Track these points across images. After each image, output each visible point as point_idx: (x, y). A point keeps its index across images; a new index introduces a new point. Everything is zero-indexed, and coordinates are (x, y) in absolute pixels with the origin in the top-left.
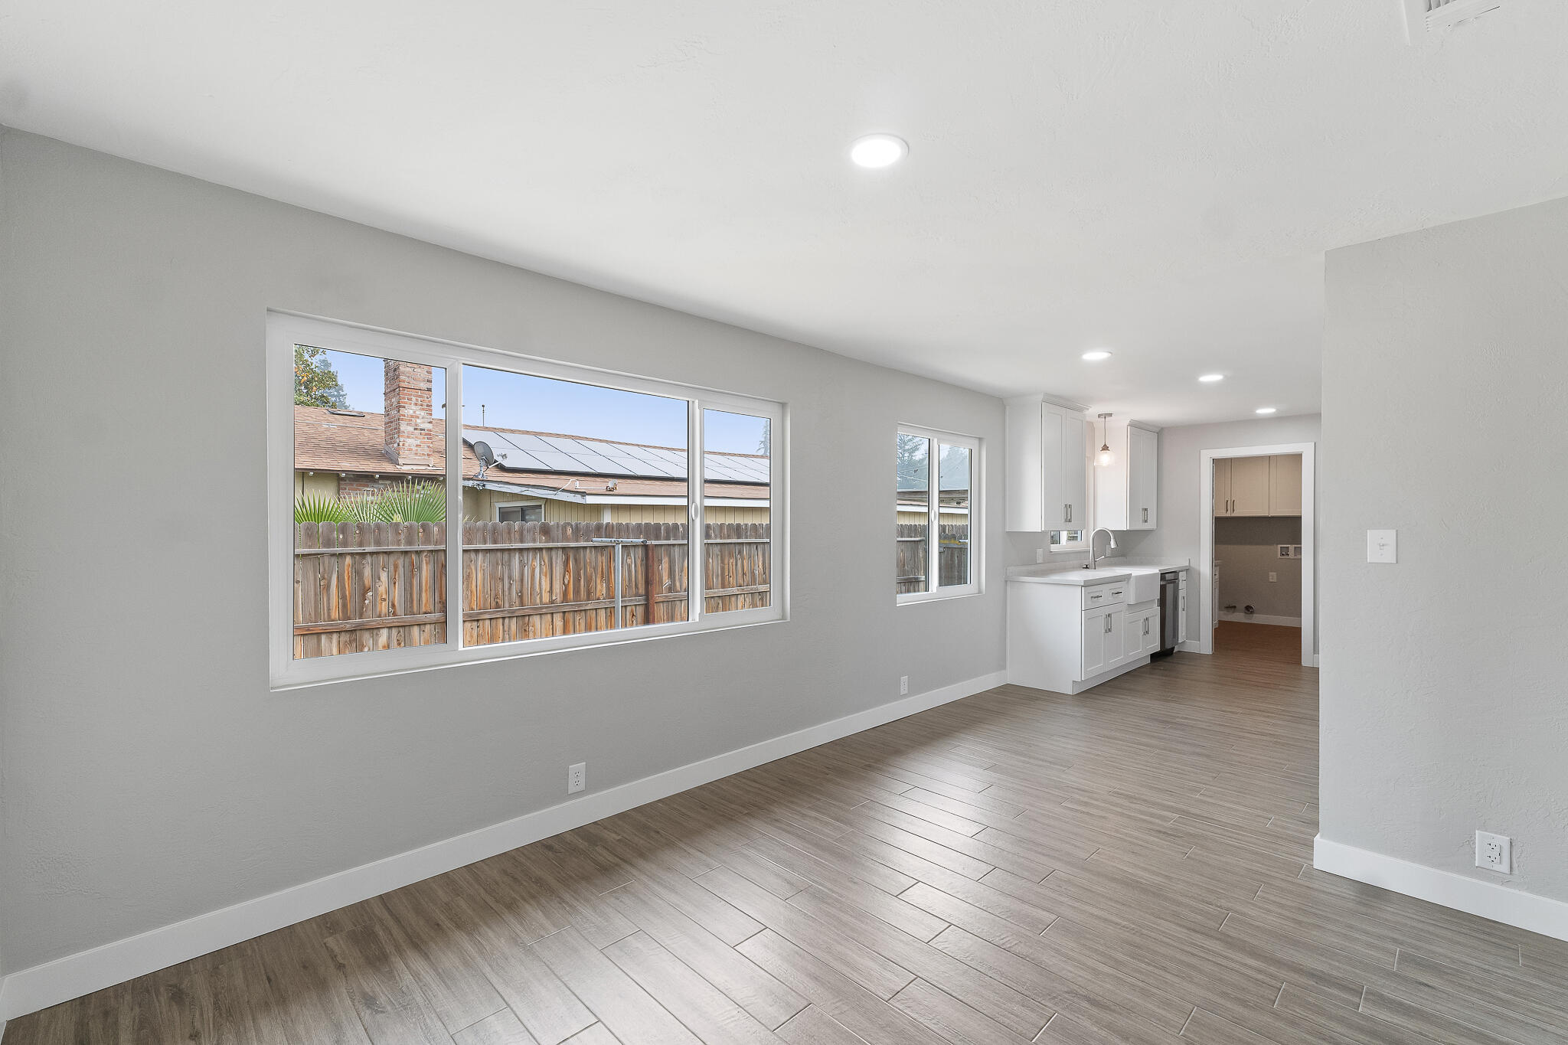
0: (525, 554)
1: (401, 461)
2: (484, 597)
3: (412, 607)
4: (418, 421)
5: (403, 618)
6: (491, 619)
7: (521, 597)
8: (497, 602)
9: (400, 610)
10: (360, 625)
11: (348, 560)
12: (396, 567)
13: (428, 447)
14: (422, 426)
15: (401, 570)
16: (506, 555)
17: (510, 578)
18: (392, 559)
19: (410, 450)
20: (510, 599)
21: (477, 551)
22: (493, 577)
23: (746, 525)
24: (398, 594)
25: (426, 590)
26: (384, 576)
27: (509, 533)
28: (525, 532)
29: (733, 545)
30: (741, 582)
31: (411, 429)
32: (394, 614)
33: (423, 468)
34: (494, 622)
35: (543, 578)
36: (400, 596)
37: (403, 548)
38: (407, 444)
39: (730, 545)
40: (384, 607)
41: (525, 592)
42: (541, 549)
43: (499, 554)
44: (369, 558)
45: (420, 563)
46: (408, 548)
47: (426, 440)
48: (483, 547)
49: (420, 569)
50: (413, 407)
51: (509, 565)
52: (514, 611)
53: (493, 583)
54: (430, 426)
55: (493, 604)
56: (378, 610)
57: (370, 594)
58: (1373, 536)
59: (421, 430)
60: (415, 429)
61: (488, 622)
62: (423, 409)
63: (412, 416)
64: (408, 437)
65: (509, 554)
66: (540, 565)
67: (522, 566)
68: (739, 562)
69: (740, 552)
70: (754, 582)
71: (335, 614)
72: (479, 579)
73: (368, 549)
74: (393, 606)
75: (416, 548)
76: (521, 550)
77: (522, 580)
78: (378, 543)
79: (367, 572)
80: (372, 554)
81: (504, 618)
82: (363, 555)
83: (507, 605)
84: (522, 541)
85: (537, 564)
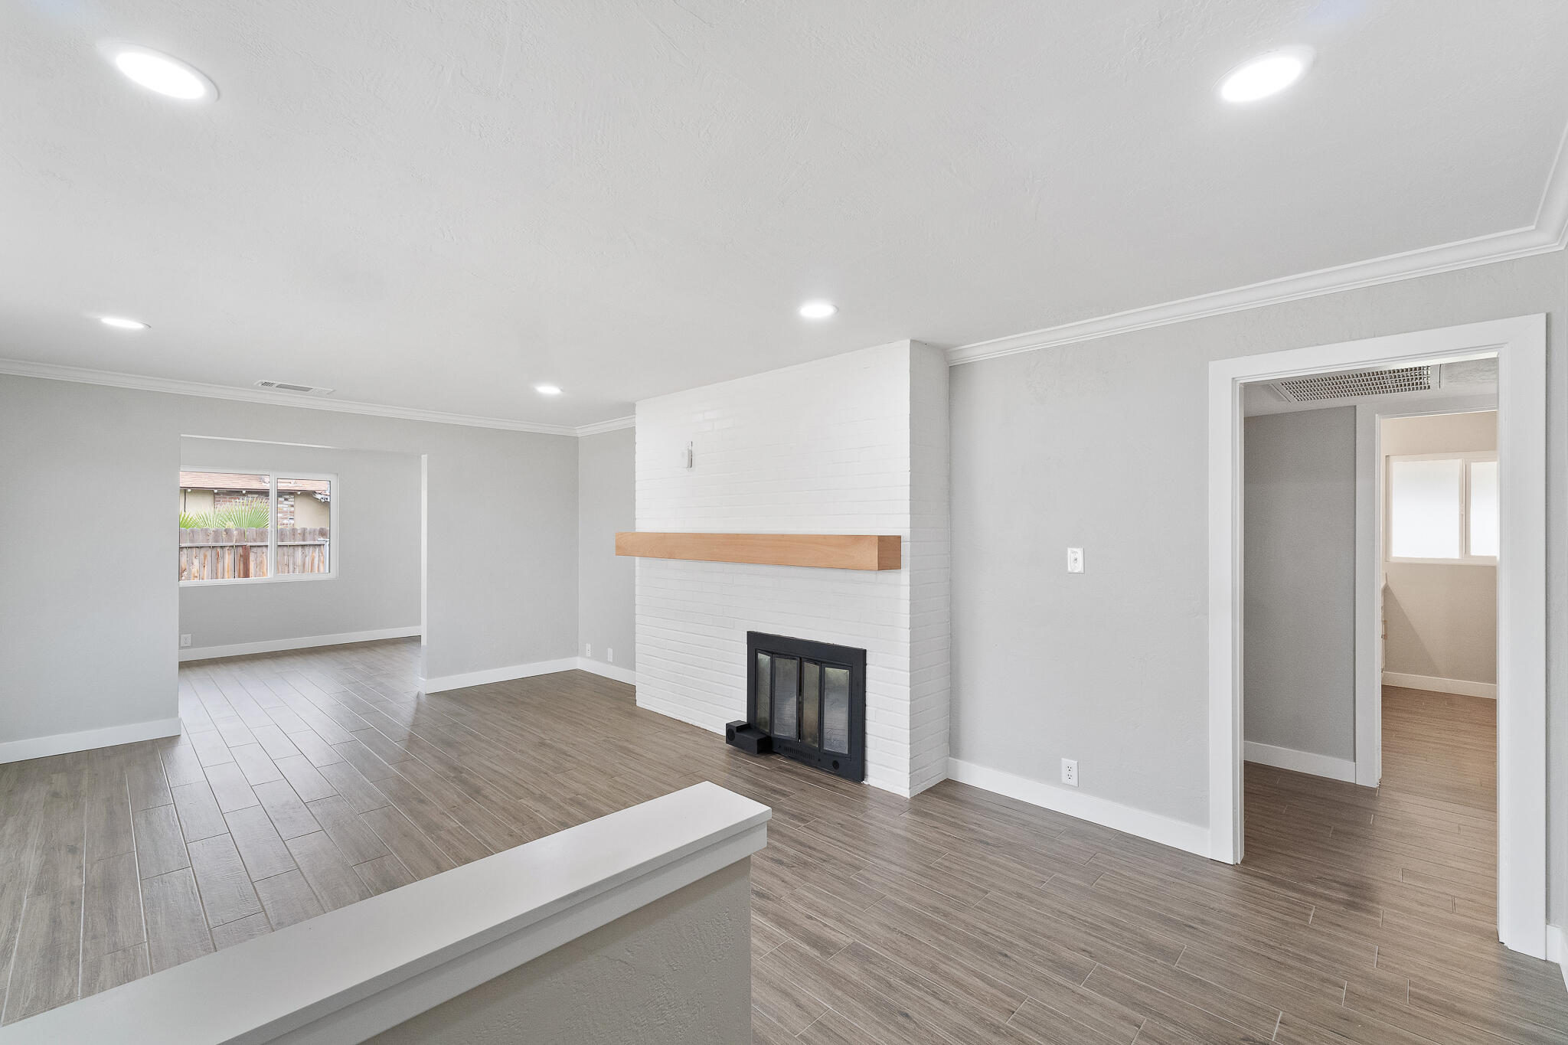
0: (307, 549)
12: (205, 556)
15: (209, 558)
18: (203, 551)
25: (228, 571)
26: (196, 562)
37: (210, 544)
44: (185, 550)
46: (214, 544)
49: (223, 557)
57: (185, 573)
66: (319, 556)
78: (192, 541)
79: (184, 559)
84: (304, 540)
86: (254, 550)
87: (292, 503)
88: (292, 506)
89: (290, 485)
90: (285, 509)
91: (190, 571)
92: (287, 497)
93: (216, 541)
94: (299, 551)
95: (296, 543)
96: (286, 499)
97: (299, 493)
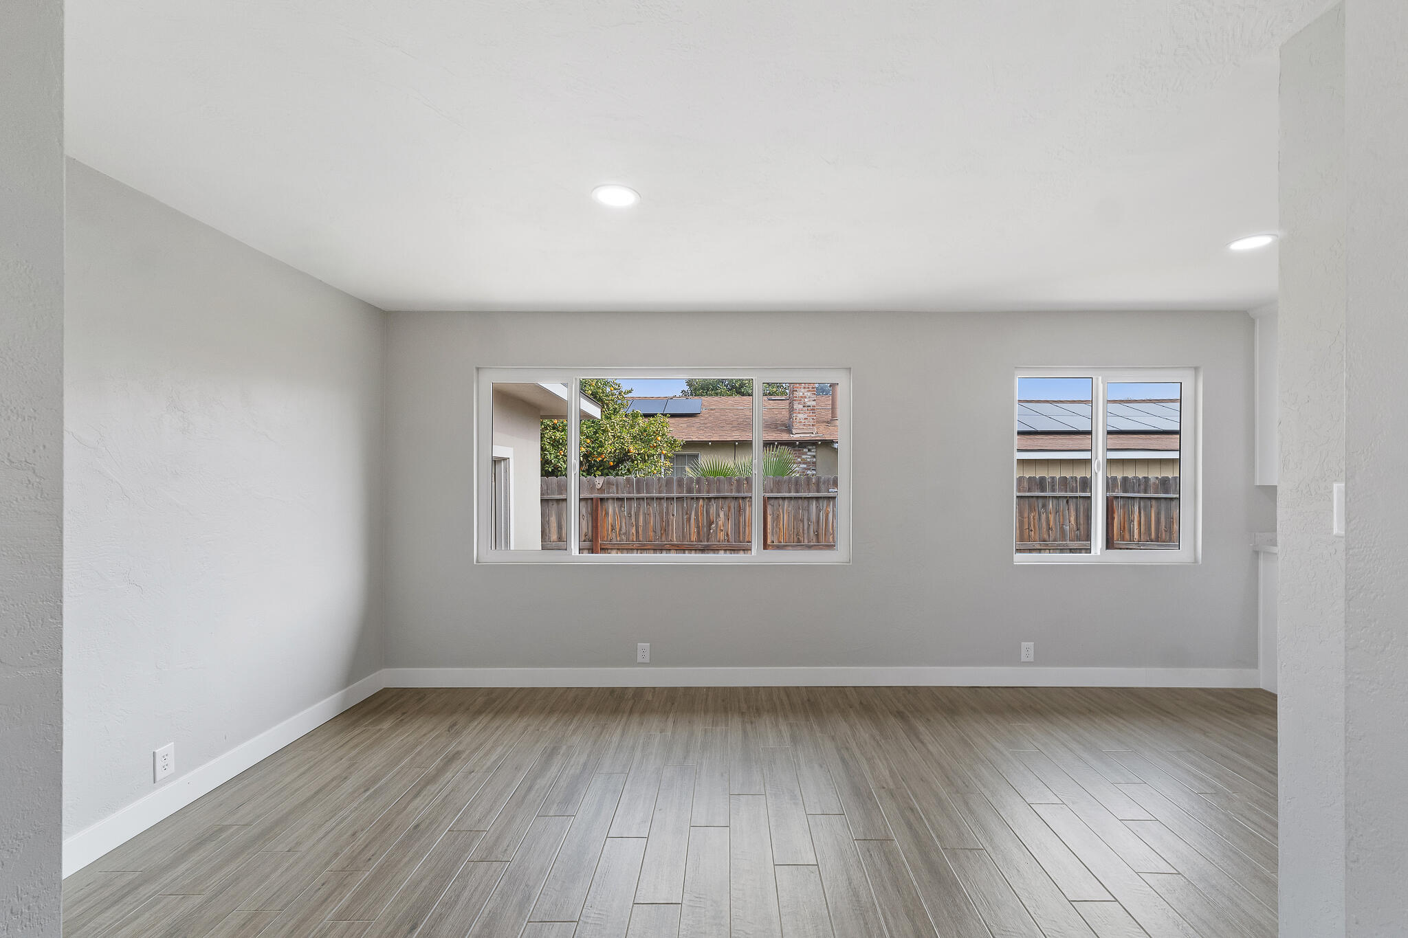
0: (821, 501)
1: (794, 431)
2: (789, 533)
3: (739, 537)
4: (806, 400)
8: (798, 538)
9: (732, 538)
10: (708, 546)
11: (701, 502)
12: (729, 508)
13: (813, 419)
14: (808, 404)
16: (806, 502)
18: (727, 502)
19: (801, 422)
21: (784, 498)
22: (795, 518)
23: (1053, 478)
24: (730, 526)
26: (722, 514)
28: (821, 484)
29: (1035, 499)
30: (1046, 536)
31: (801, 406)
32: (728, 541)
33: (808, 435)
36: (732, 528)
37: (734, 494)
38: (798, 419)
39: (1031, 499)
40: (722, 536)
41: (820, 531)
44: (713, 501)
45: (745, 506)
47: (811, 414)
48: (787, 495)
49: (745, 510)
50: (803, 390)
51: (808, 510)
53: (795, 523)
54: (814, 403)
55: (796, 539)
56: (718, 537)
57: (713, 526)
59: (808, 406)
60: (804, 406)
62: (809, 391)
63: (802, 397)
64: (799, 413)
65: (808, 502)
67: (819, 511)
68: (1044, 516)
69: (1044, 506)
70: (1063, 537)
71: (694, 537)
72: (785, 522)
73: (711, 495)
74: (727, 534)
75: (742, 495)
77: (818, 522)
78: (718, 491)
79: (713, 510)
80: (715, 498)
82: (709, 499)
83: (806, 541)
84: (818, 492)
86: (772, 502)
87: (814, 454)
88: (814, 457)
89: (812, 435)
90: (809, 460)
91: (717, 524)
92: (810, 447)
93: (738, 491)
94: (814, 504)
95: (811, 495)
96: (809, 450)
97: (820, 443)
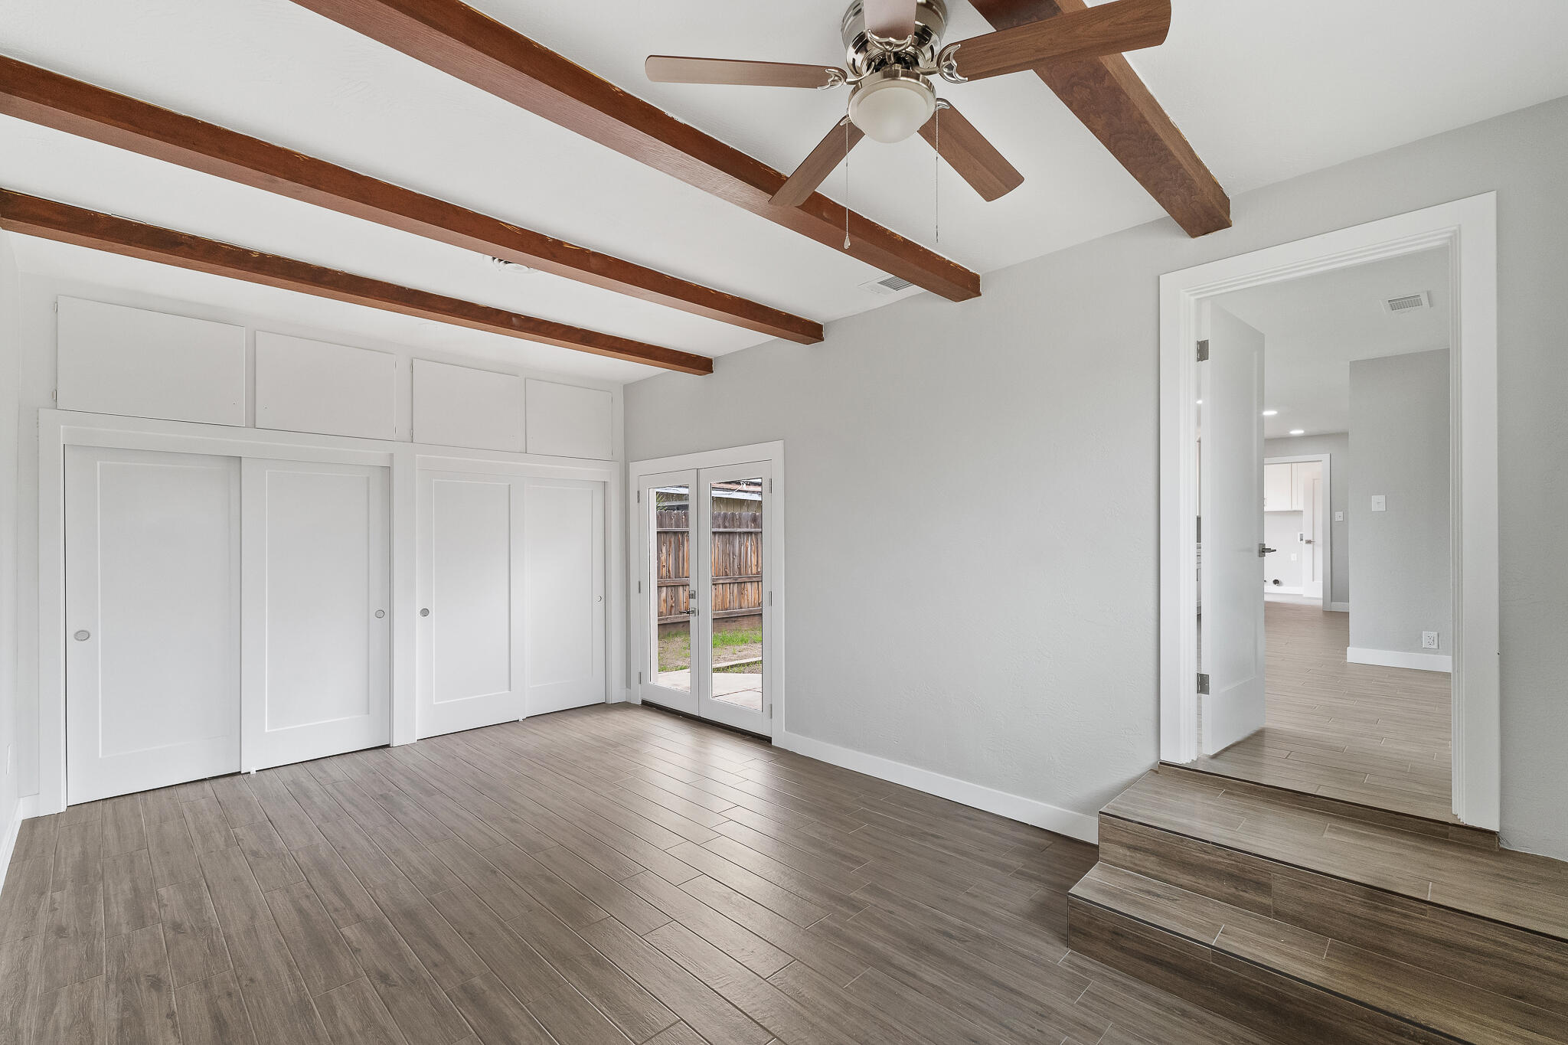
5: (674, 581)
6: (722, 584)
7: (740, 569)
17: (734, 554)
20: (733, 570)
27: (733, 520)
34: (724, 586)
35: (753, 554)
42: (751, 533)
43: (727, 536)
52: (736, 579)
58: (1375, 498)
61: (721, 586)
76: (740, 533)
81: (730, 583)
85: (749, 544)
